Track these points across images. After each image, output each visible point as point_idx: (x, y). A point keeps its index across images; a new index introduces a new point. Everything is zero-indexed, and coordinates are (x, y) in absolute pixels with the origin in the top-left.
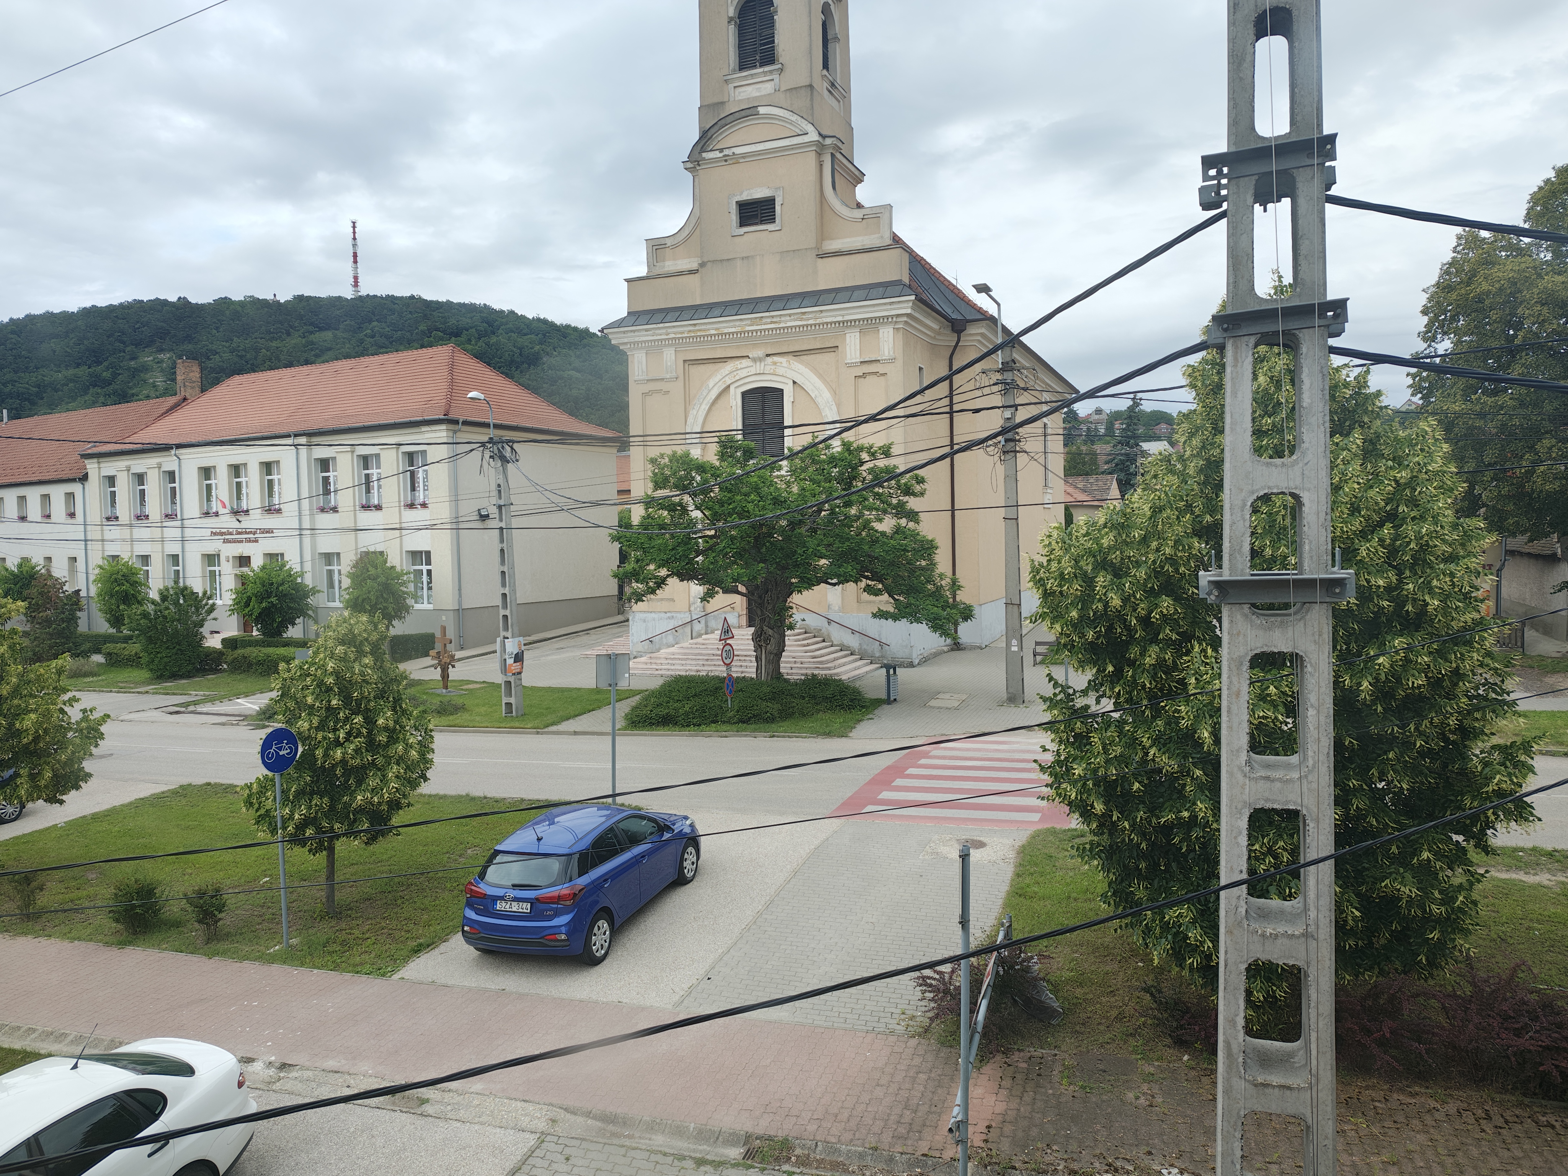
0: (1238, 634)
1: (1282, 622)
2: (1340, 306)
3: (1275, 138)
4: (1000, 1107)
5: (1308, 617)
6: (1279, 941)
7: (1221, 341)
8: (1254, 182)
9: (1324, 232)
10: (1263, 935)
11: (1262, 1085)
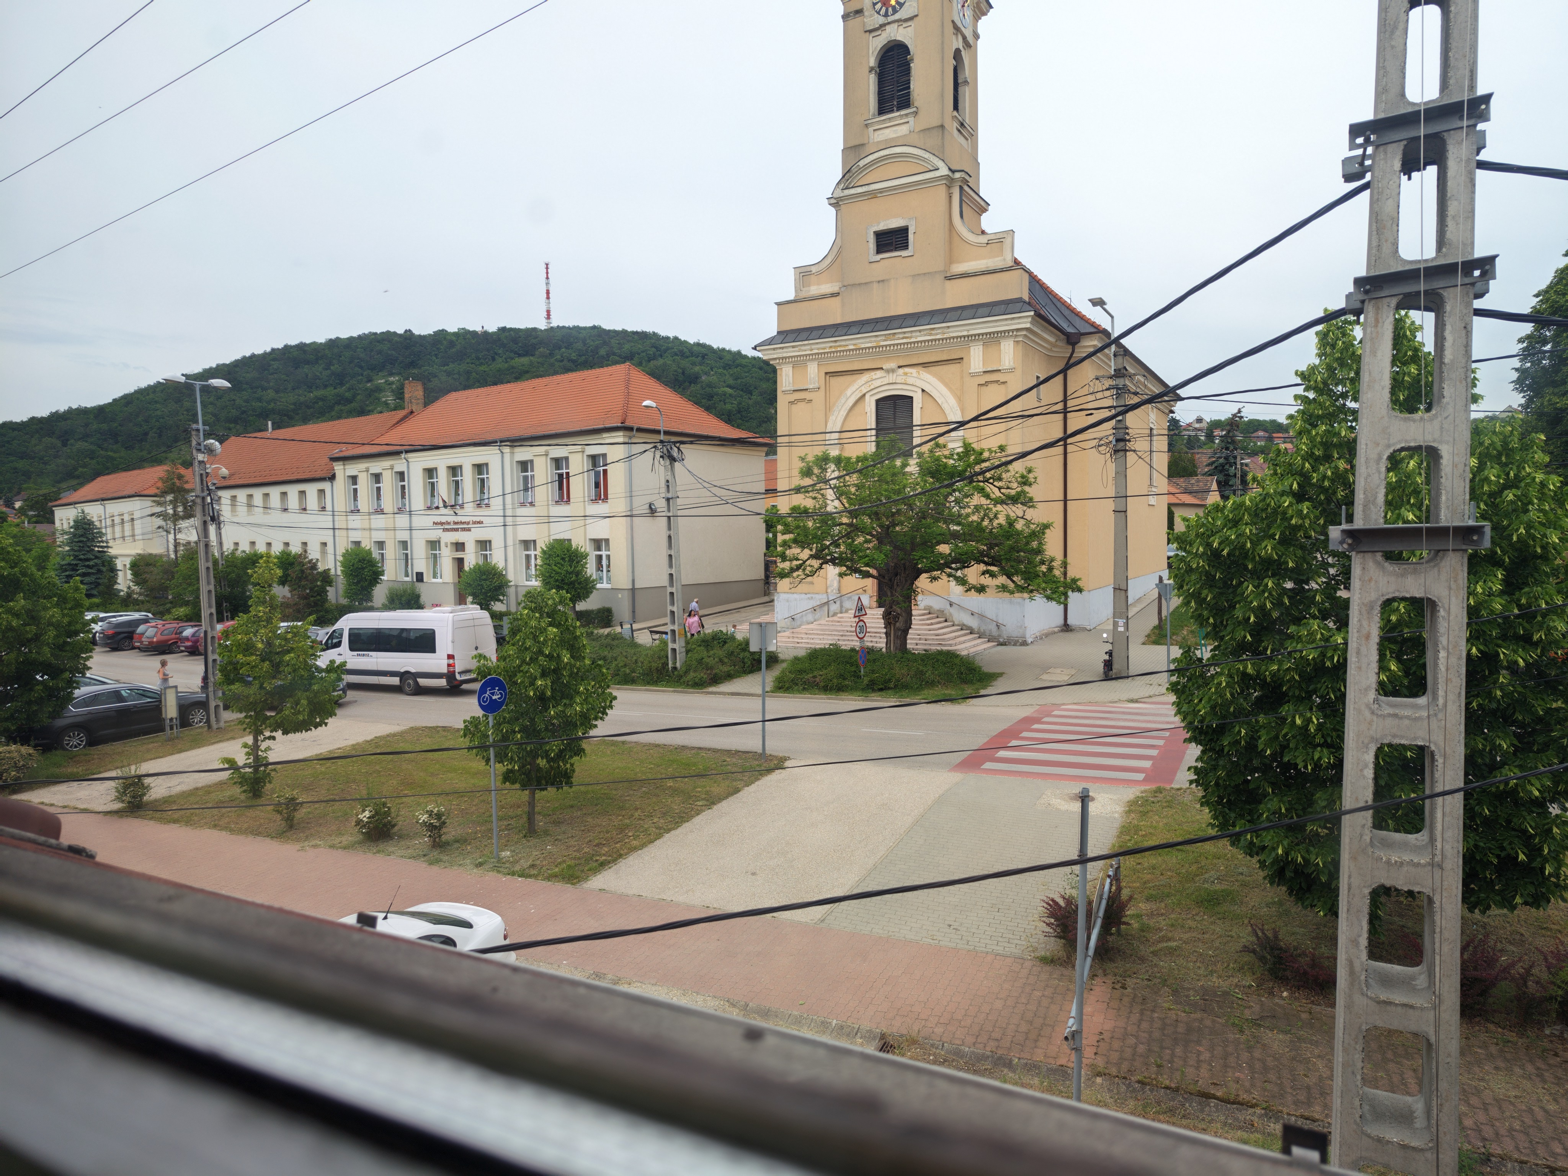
0: (1370, 580)
1: (1415, 569)
2: (1487, 265)
3: (1425, 103)
4: (1109, 1026)
5: (1442, 564)
6: (1405, 869)
7: (1358, 305)
8: (1402, 148)
10: (1388, 862)
11: (1385, 1002)
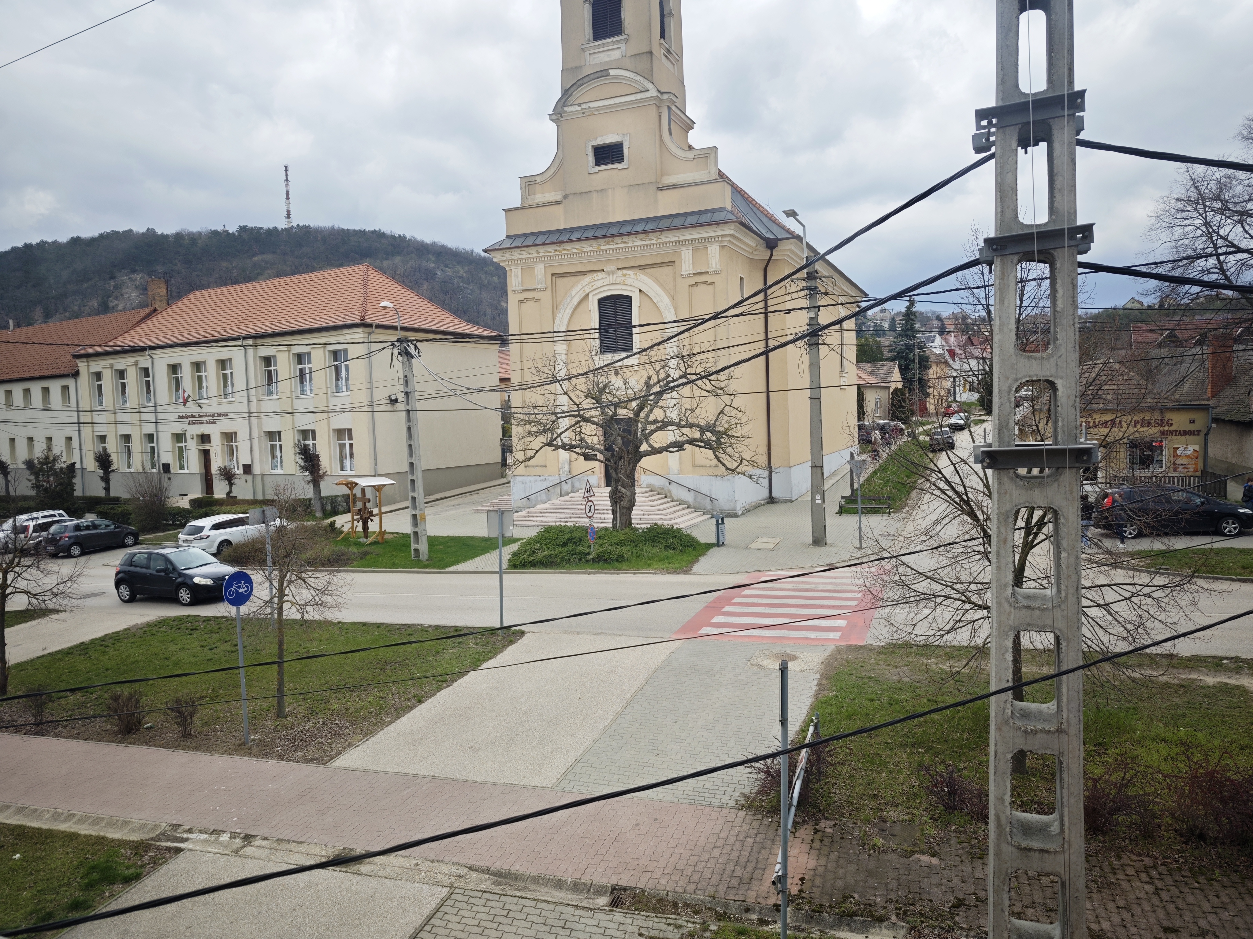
0: (1006, 493)
1: (1041, 483)
2: (1087, 230)
3: (1034, 95)
4: (812, 864)
5: (1061, 479)
6: (1039, 735)
7: (990, 258)
8: (1016, 130)
9: (1075, 170)
10: (1025, 731)
11: (1025, 849)
